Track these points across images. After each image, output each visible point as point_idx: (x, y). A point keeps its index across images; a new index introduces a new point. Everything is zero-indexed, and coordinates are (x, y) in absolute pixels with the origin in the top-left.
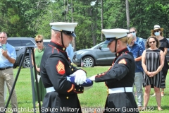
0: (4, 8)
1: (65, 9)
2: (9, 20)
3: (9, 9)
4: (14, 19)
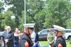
0: (54, 16)
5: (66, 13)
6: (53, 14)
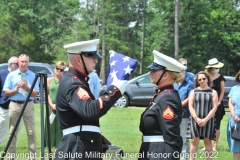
0: (15, 23)
1: (95, 29)
2: (21, 40)
5: (53, 18)
6: (15, 16)
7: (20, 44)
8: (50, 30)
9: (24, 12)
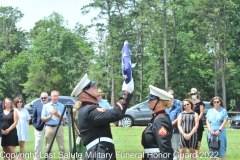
1: (106, 70)
2: (52, 80)
3: (53, 69)
4: (57, 78)
7: (51, 83)
8: (74, 71)
9: (55, 59)
